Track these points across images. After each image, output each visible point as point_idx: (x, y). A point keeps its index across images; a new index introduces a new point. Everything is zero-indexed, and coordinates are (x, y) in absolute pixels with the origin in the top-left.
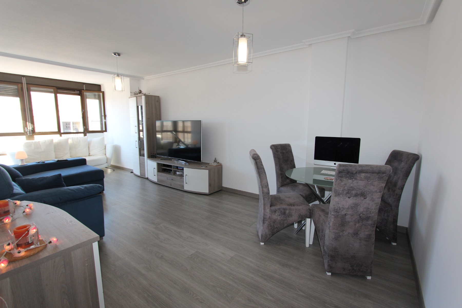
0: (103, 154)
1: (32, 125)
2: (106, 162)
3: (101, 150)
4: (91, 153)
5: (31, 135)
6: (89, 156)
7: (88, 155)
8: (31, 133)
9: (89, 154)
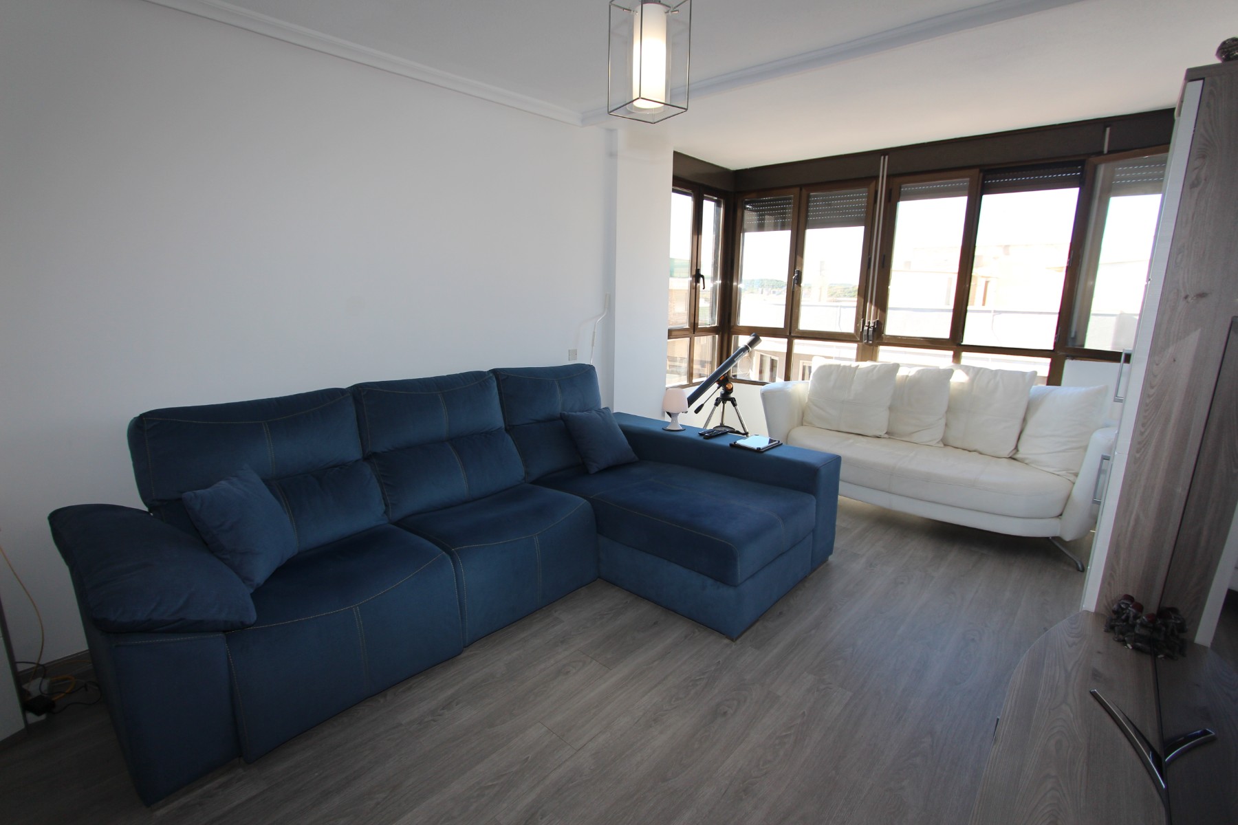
0: (1064, 472)
1: (879, 311)
2: (1058, 512)
3: (1064, 451)
4: (1023, 452)
5: (871, 342)
6: (1012, 458)
7: (1008, 449)
8: (871, 338)
9: (1016, 448)
